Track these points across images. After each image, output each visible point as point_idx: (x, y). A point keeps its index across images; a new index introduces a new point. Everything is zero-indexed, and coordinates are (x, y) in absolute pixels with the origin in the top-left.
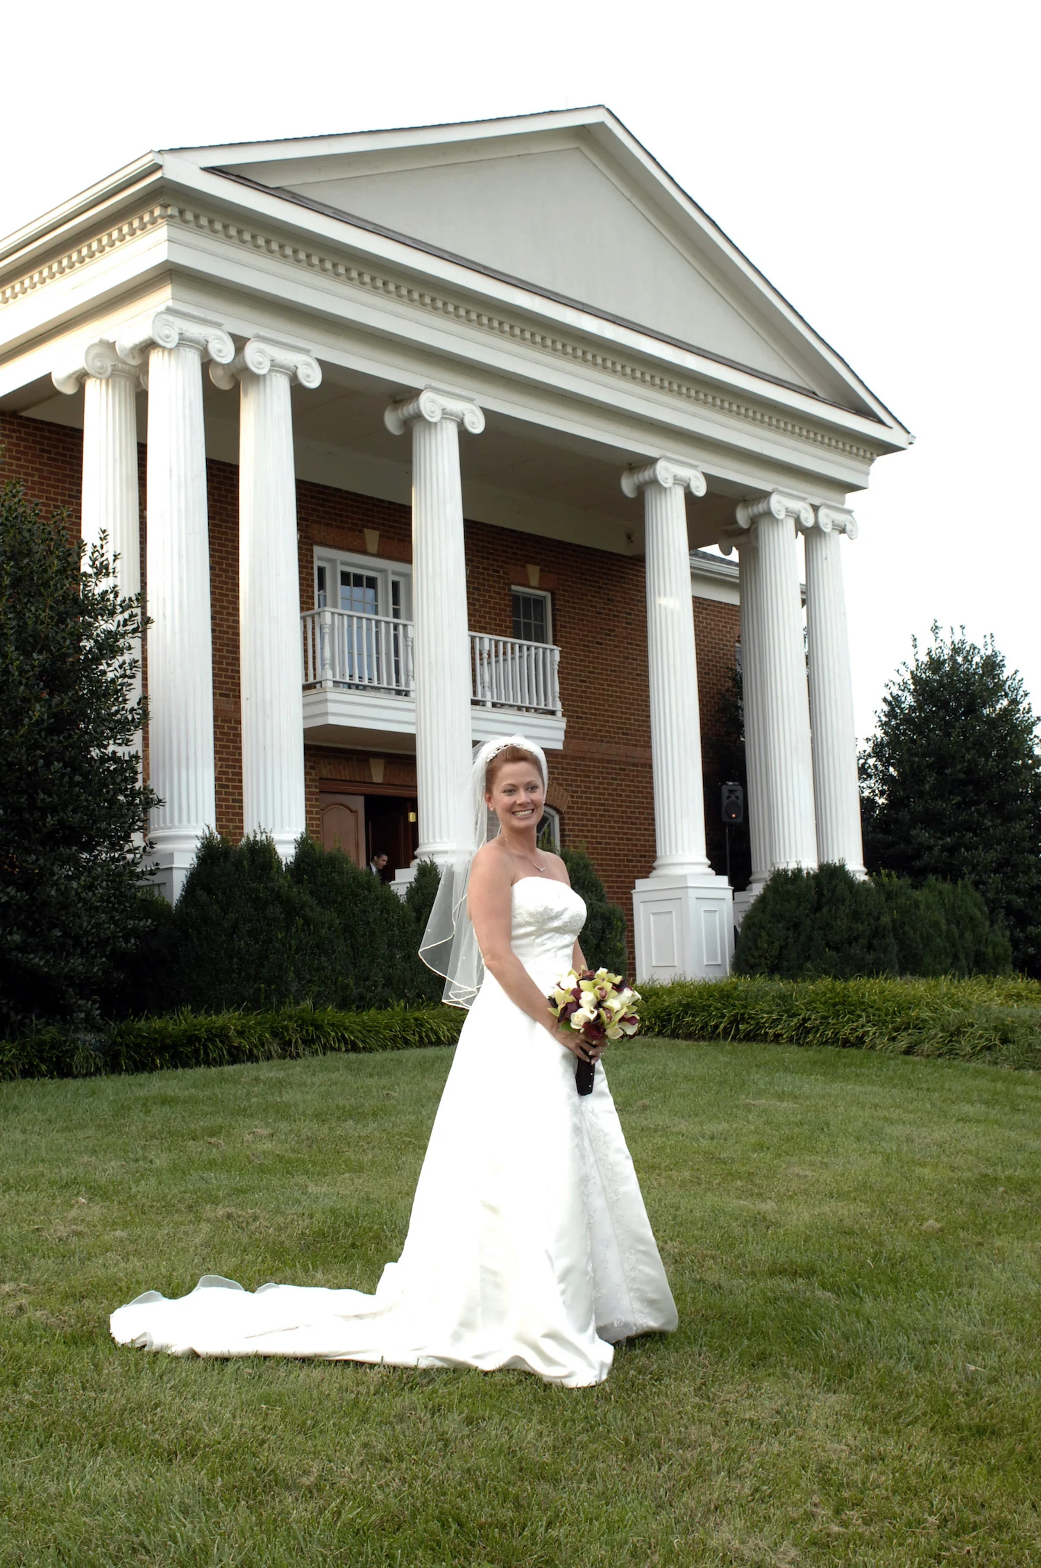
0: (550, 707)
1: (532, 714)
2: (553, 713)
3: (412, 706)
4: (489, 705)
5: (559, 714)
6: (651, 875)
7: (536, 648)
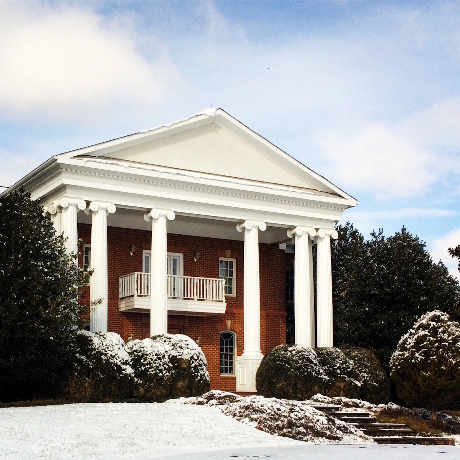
0: (220, 300)
1: (213, 302)
2: (222, 301)
3: (150, 300)
4: (196, 300)
5: (224, 302)
6: (242, 355)
7: (216, 281)
